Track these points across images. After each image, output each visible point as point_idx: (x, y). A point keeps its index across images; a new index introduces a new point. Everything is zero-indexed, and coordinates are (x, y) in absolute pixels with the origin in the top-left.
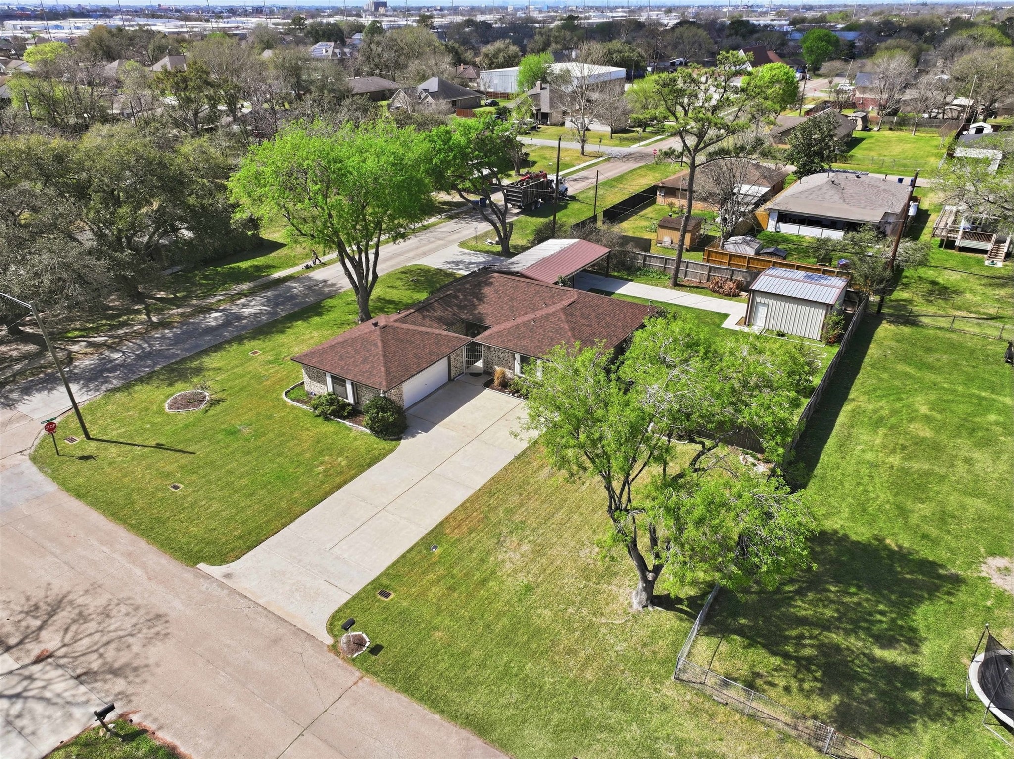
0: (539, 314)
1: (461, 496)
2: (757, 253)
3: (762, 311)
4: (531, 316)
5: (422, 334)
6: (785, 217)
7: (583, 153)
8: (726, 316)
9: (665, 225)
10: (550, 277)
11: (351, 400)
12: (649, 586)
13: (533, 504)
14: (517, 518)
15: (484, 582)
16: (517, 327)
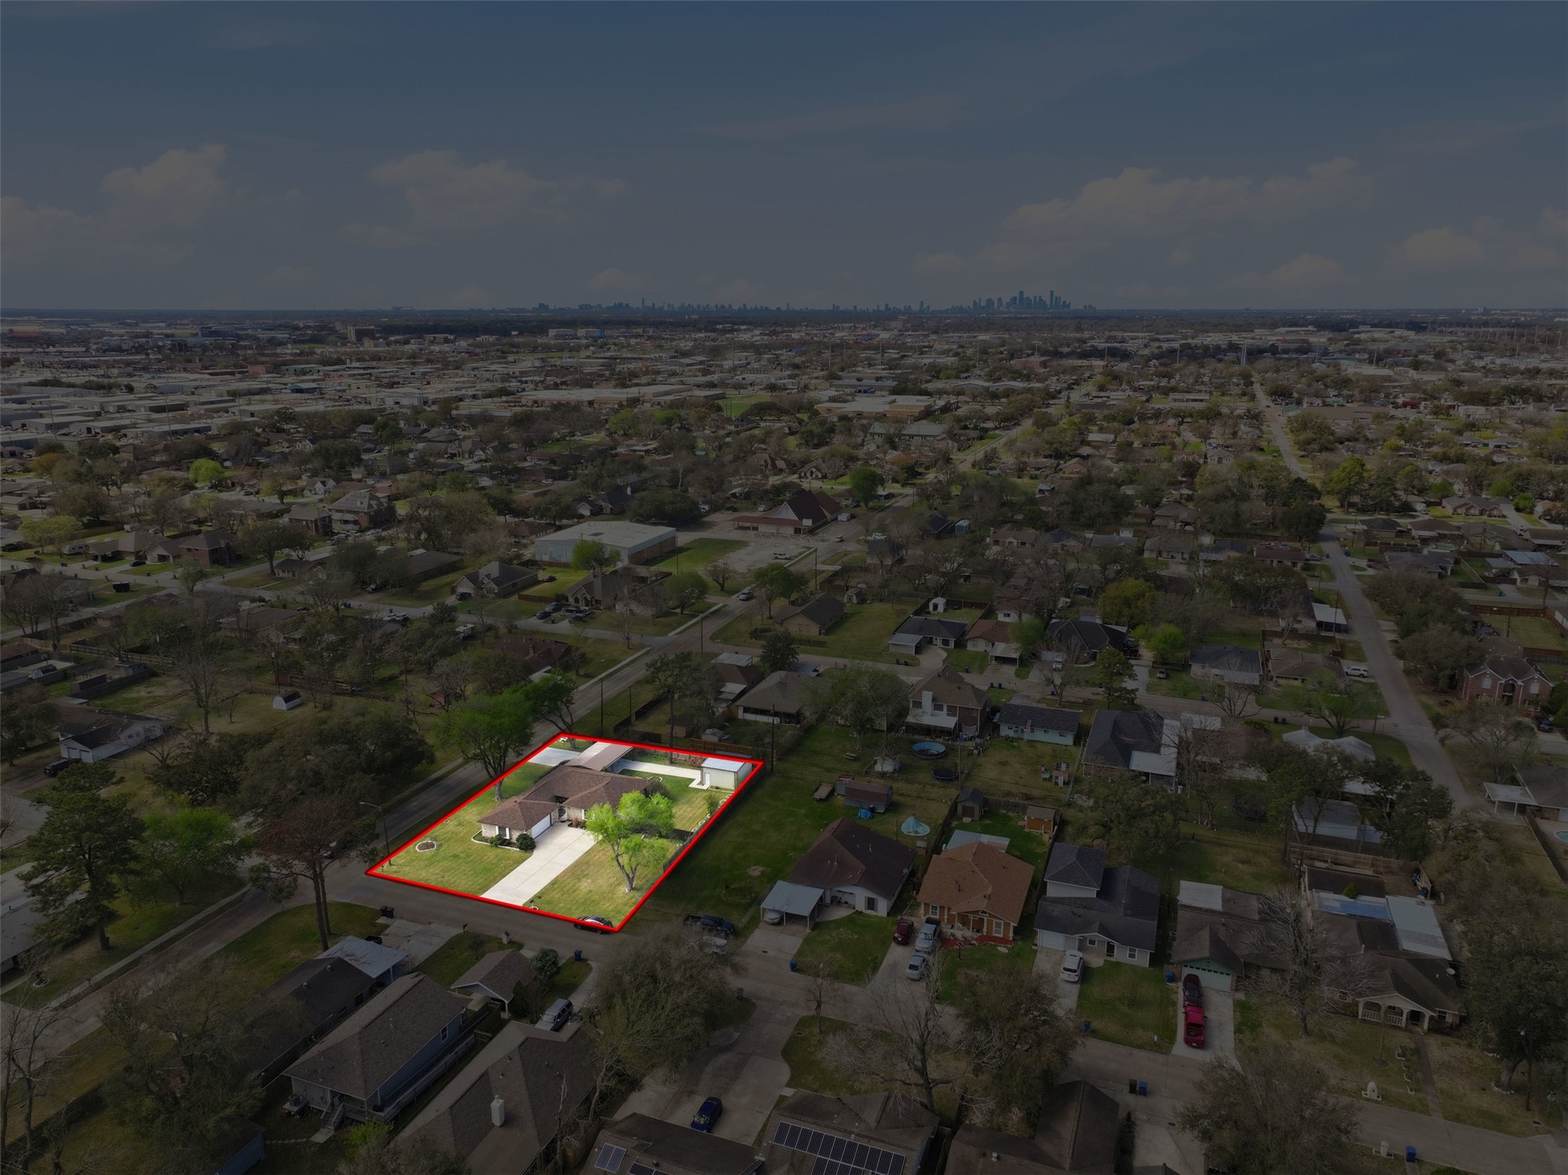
0: (593, 789)
1: (563, 869)
2: (720, 741)
3: (707, 776)
4: (588, 791)
5: (538, 804)
6: (746, 710)
7: (628, 648)
8: (693, 780)
9: (673, 721)
10: (599, 767)
11: (508, 837)
12: (631, 883)
13: (591, 868)
14: (586, 873)
15: (574, 891)
16: (582, 797)
